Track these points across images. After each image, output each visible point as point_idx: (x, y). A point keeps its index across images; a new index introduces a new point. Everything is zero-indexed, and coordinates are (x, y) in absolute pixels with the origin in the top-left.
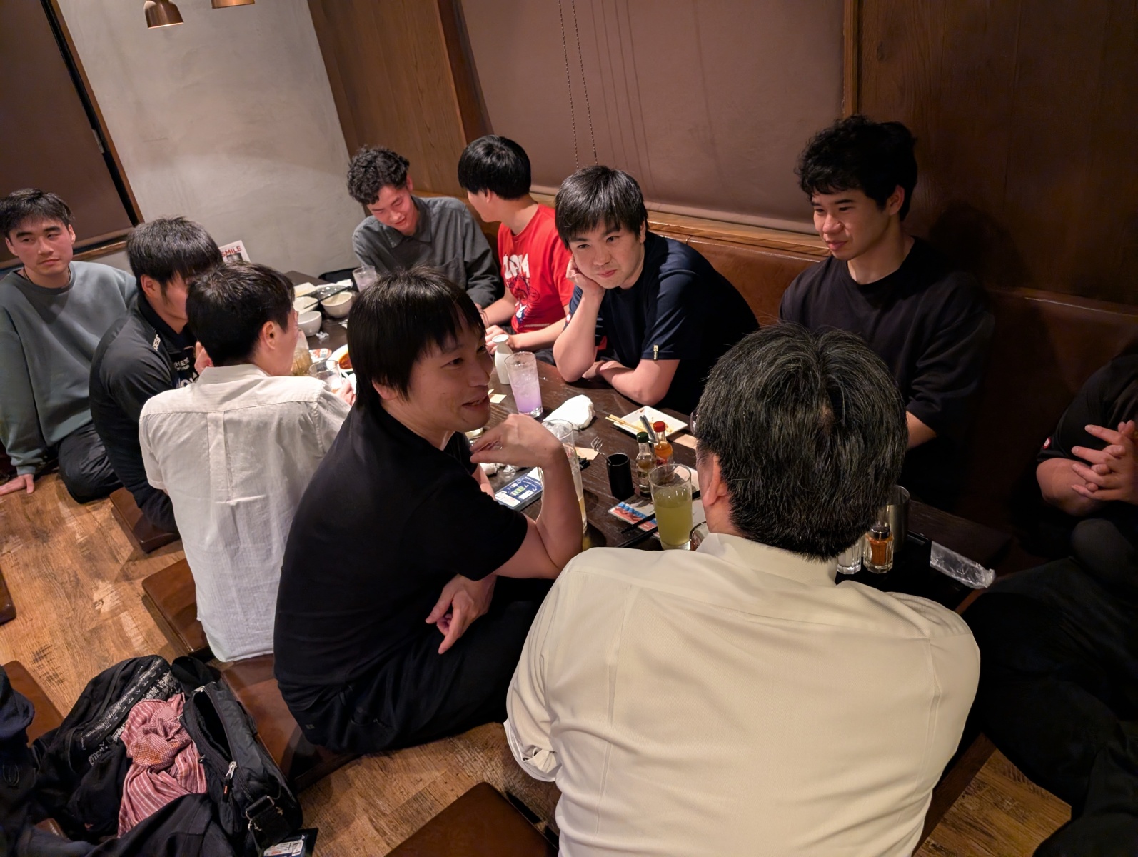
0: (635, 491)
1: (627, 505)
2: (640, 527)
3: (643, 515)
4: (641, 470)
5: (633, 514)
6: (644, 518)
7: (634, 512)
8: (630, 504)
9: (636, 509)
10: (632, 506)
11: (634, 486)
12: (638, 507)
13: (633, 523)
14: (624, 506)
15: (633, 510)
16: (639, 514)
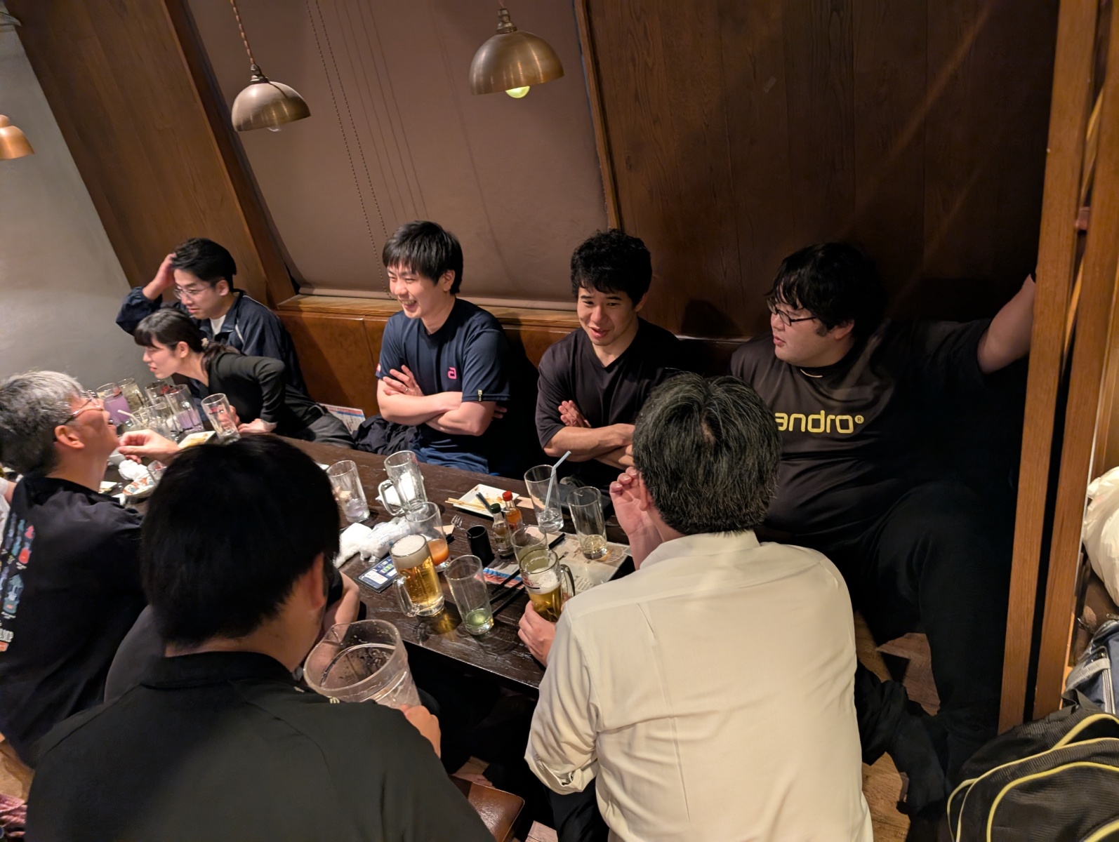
0: (495, 556)
1: (490, 569)
2: (506, 585)
3: (507, 575)
4: (498, 537)
5: (498, 576)
6: (508, 577)
7: (498, 574)
8: (493, 567)
9: (500, 571)
10: (495, 570)
11: (493, 551)
12: (500, 569)
13: (500, 583)
14: (488, 571)
15: (497, 573)
16: (503, 575)
